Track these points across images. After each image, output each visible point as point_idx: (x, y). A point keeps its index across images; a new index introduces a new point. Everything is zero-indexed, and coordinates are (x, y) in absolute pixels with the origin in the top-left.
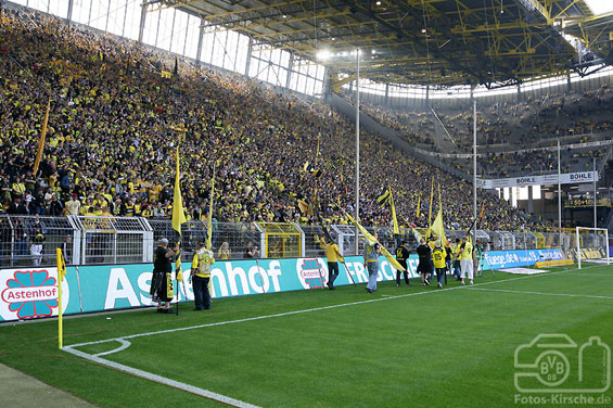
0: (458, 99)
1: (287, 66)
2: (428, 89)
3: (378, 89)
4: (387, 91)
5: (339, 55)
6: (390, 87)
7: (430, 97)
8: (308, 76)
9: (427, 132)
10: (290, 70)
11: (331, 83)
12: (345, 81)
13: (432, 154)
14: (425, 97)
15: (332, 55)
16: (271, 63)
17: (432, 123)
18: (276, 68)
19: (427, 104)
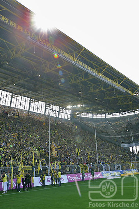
0: (116, 117)
1: (58, 111)
2: (106, 115)
3: (89, 116)
4: (92, 116)
5: (73, 106)
6: (93, 115)
7: (107, 117)
8: (65, 113)
9: (106, 129)
10: (59, 112)
11: (73, 115)
12: (78, 114)
13: (107, 136)
14: (105, 117)
15: (72, 107)
16: (53, 110)
17: (107, 126)
18: (55, 112)
19: (106, 119)
